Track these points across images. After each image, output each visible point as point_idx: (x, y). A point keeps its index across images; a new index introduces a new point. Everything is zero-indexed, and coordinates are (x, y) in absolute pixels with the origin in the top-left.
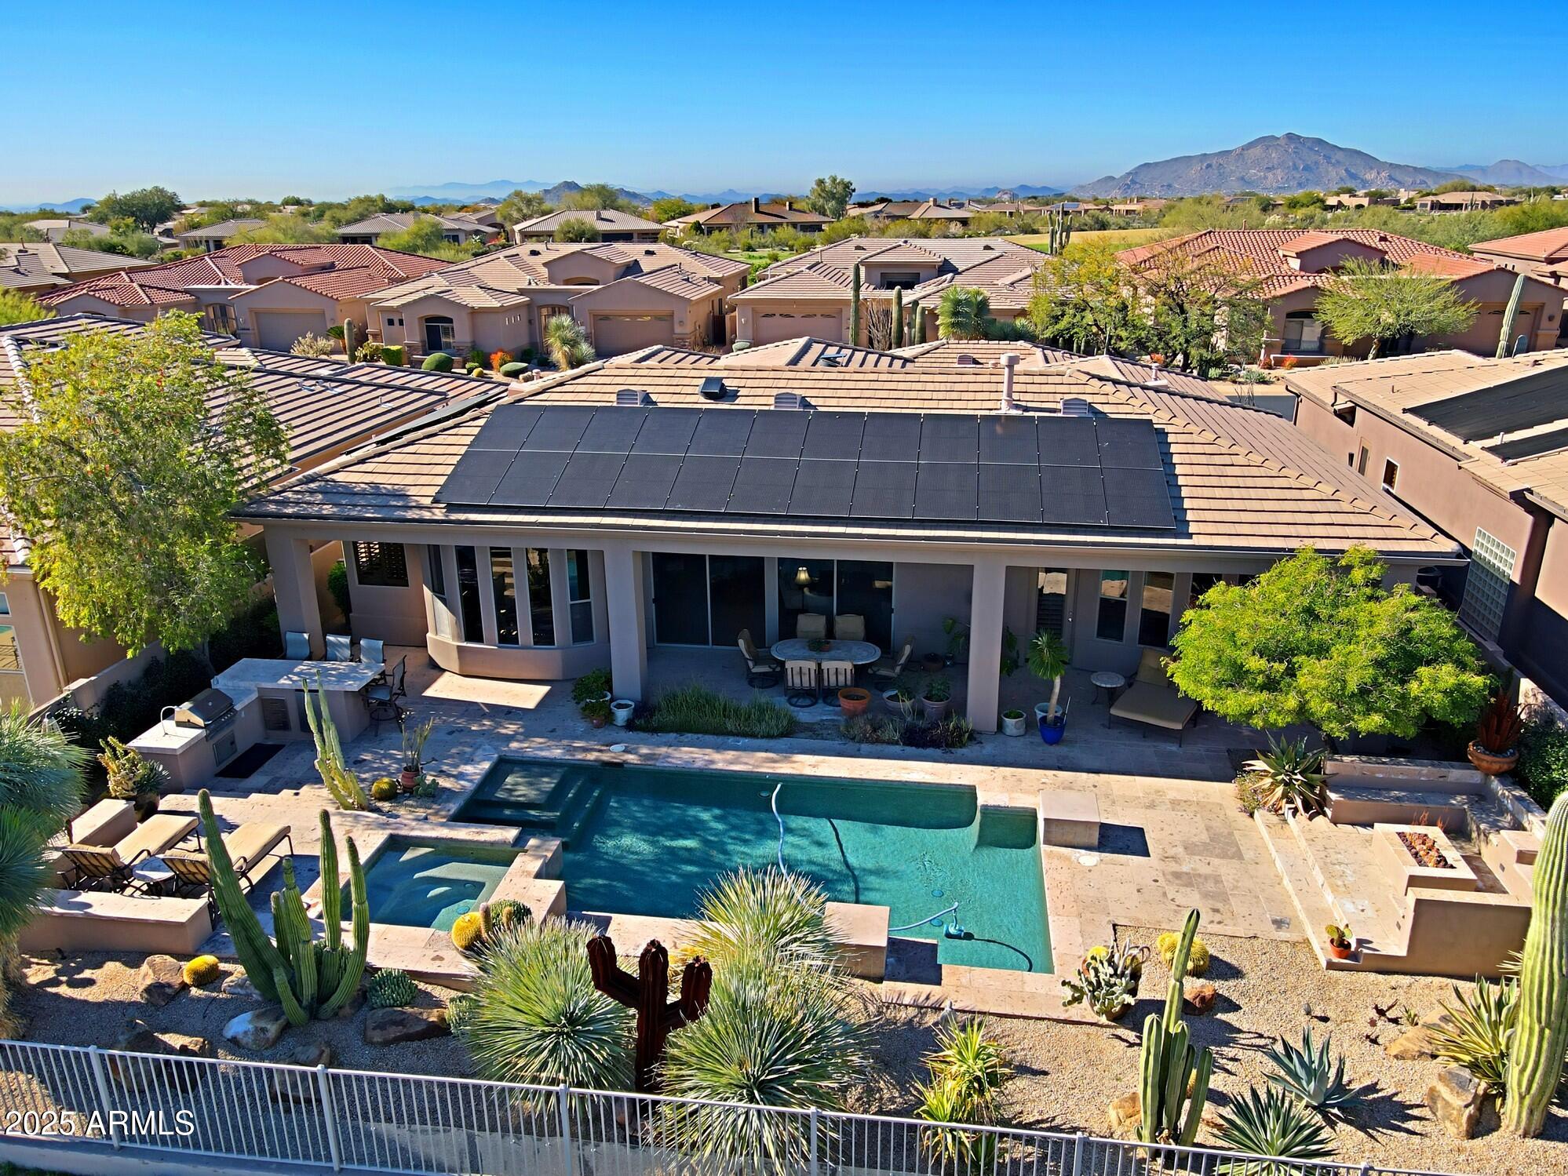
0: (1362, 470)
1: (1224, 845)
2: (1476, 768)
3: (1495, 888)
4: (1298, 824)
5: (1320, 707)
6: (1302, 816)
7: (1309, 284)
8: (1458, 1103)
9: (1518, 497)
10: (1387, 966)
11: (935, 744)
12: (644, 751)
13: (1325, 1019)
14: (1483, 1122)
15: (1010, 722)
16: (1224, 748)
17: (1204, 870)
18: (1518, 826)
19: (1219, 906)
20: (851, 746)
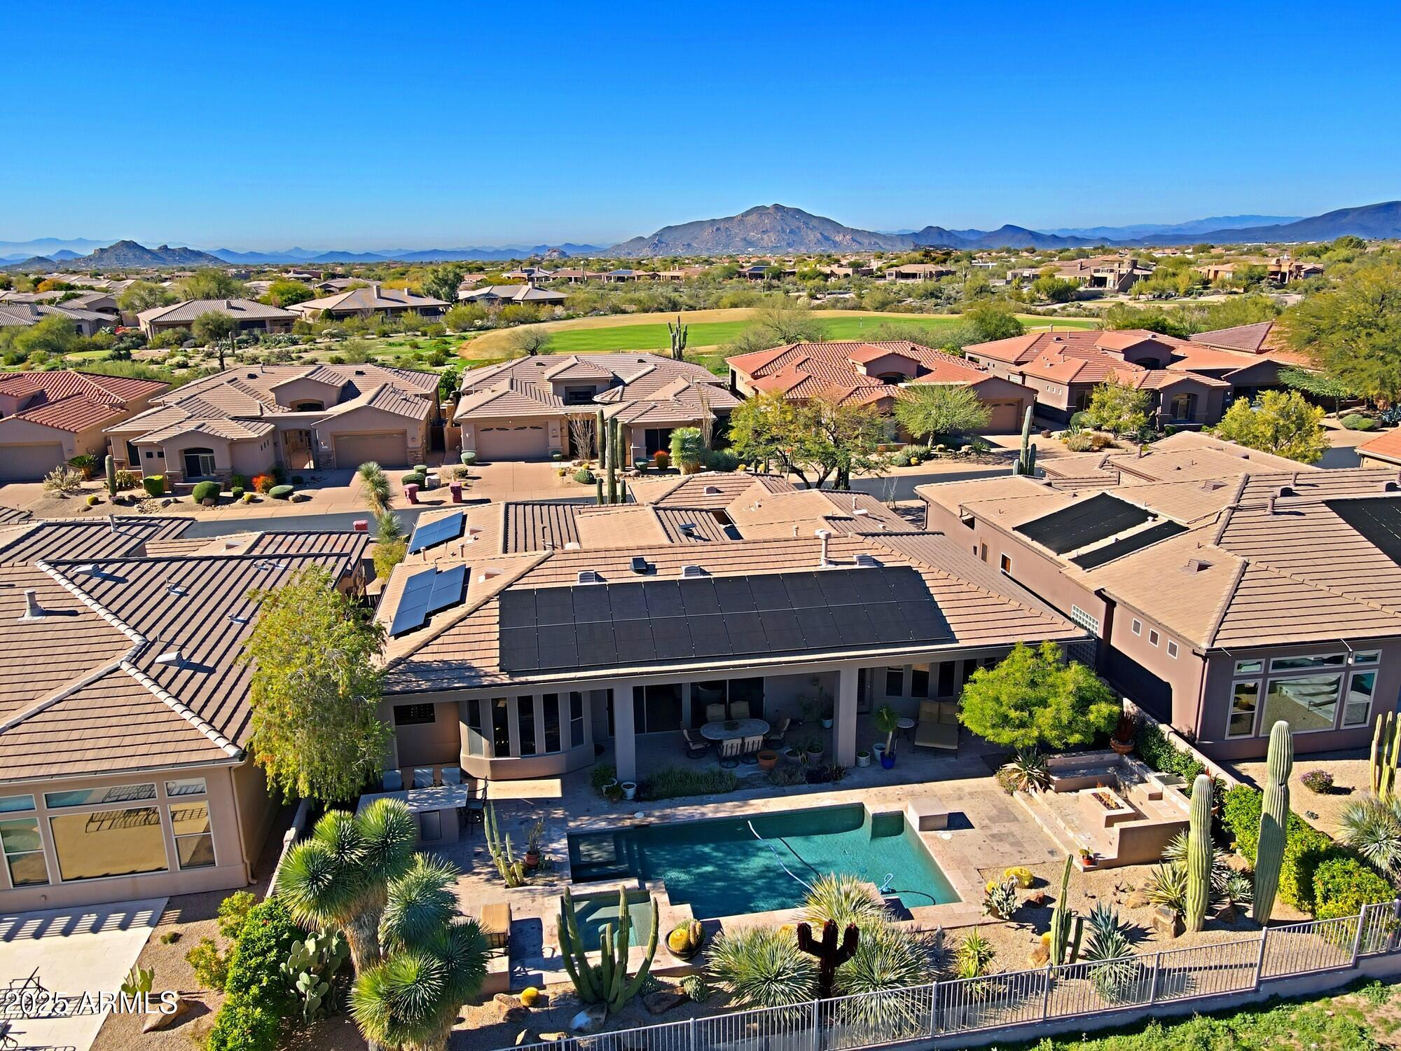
0: (984, 558)
1: (1006, 815)
2: (1115, 752)
3: (1143, 817)
4: (1038, 796)
5: (1050, 734)
6: (1040, 791)
7: (885, 395)
8: (1169, 922)
9: (1099, 593)
10: (1109, 865)
11: (826, 780)
12: (657, 814)
13: (1094, 897)
14: (1179, 930)
15: (863, 759)
16: (978, 755)
17: (1004, 831)
18: (1143, 781)
19: (1020, 849)
20: (777, 789)
